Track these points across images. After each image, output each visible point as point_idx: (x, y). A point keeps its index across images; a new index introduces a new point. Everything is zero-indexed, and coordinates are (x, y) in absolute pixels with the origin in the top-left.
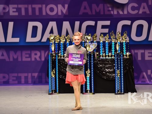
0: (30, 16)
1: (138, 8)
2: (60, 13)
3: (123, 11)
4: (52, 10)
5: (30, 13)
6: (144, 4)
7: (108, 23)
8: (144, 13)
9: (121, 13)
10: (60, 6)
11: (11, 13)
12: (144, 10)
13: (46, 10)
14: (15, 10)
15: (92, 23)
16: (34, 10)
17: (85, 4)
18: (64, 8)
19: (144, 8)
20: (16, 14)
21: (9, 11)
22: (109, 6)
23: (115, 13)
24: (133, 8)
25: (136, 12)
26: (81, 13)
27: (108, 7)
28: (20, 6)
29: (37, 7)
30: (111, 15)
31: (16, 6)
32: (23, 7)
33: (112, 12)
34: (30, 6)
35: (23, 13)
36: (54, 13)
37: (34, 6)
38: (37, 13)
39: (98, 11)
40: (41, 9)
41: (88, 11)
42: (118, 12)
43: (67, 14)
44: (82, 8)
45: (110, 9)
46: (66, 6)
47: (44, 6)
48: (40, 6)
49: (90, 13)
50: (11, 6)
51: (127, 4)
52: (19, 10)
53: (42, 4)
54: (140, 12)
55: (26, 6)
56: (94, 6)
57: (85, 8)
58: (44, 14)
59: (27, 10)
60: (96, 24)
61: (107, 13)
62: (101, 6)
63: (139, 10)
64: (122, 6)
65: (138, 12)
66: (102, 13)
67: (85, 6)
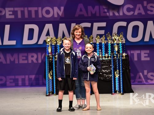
0: (27, 18)
1: (133, 10)
2: (56, 16)
3: (118, 12)
4: (48, 12)
5: (26, 15)
6: (139, 6)
7: (104, 24)
8: (140, 14)
9: (117, 14)
10: (56, 9)
11: (8, 16)
12: (140, 12)
13: (42, 13)
14: (11, 13)
15: (88, 25)
16: (30, 12)
17: (81, 6)
18: (60, 10)
19: (139, 9)
20: (13, 17)
21: (5, 14)
22: (104, 7)
23: (111, 14)
24: (129, 10)
25: (132, 13)
26: (77, 15)
27: (104, 9)
28: (16, 9)
29: (33, 9)
30: (107, 17)
31: (12, 9)
32: (19, 10)
33: (108, 14)
34: (26, 9)
35: (19, 16)
36: (50, 15)
37: (30, 9)
38: (33, 16)
39: (94, 13)
40: (37, 12)
41: (84, 13)
42: (114, 13)
43: (63, 16)
44: (78, 10)
45: (106, 10)
46: (62, 8)
47: (40, 8)
48: (36, 9)
49: (86, 15)
50: (7, 9)
51: (122, 6)
52: (15, 13)
53: (38, 7)
54: (136, 13)
55: (22, 9)
56: (90, 8)
57: (81, 10)
58: (40, 16)
59: (23, 13)
60: (92, 26)
61: (102, 14)
62: (97, 8)
64: (117, 8)
65: (134, 13)
66: (98, 15)
67: (81, 8)
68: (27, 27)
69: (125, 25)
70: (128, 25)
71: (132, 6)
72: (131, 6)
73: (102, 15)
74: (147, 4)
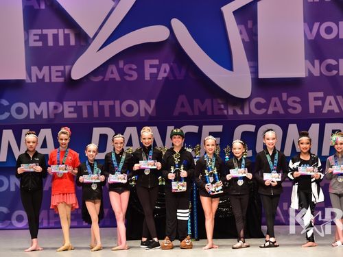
0: (96, 118)
1: (266, 106)
2: (143, 114)
3: (242, 109)
4: (130, 108)
5: (96, 114)
6: (275, 100)
7: (219, 128)
8: (276, 113)
9: (240, 112)
10: (143, 103)
11: (67, 115)
12: (276, 109)
13: (121, 109)
14: (72, 109)
15: (194, 129)
16: (101, 108)
17: (182, 98)
18: (150, 105)
19: (275, 105)
20: (74, 115)
21: (63, 111)
22: (220, 102)
23: (231, 112)
24: (258, 106)
25: (263, 111)
26: (176, 113)
27: (219, 104)
28: (80, 103)
29: (107, 104)
30: (225, 117)
31: (73, 103)
32: (84, 105)
33: (225, 112)
34: (95, 103)
35: (85, 115)
36: (134, 113)
37: (101, 103)
38: (107, 114)
39: (203, 110)
40: (112, 108)
41: (188, 110)
42: (234, 111)
43: (155, 115)
44: (178, 105)
45: (222, 106)
46: (153, 102)
47: (118, 102)
48: (111, 103)
49: (190, 113)
50: (66, 104)
51: (249, 99)
52: (78, 110)
53: (114, 100)
54: (270, 112)
55: (90, 103)
56: (197, 102)
57: (183, 106)
58: (118, 114)
59: (90, 109)
60: (200, 130)
61: (217, 113)
62: (208, 102)
63: (267, 108)
64: (240, 102)
65: (267, 111)
66: (209, 113)
67: (183, 103)
68: (97, 132)
69: (253, 131)
70: (257, 130)
71: (263, 99)
72: (262, 101)
73: (215, 114)
74: (288, 97)
